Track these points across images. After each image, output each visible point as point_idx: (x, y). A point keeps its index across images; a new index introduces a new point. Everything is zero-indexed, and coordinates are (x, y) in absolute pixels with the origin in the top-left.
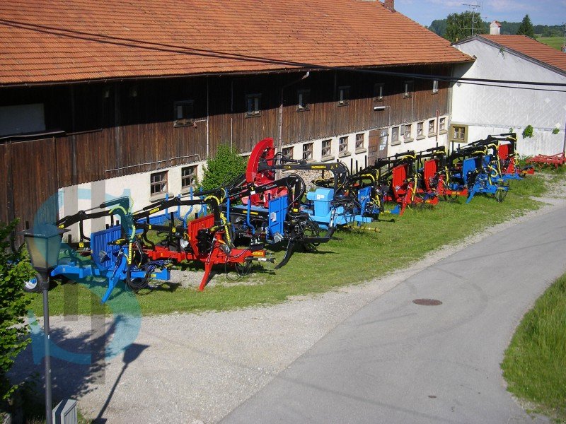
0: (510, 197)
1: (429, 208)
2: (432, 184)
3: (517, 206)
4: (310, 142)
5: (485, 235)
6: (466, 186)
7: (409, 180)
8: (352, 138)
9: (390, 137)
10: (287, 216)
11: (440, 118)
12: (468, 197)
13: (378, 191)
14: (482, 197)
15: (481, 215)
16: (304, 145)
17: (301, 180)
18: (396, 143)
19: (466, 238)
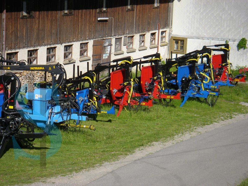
0: (221, 102)
1: (144, 110)
2: (148, 89)
3: (227, 110)
4: (35, 48)
5: (194, 134)
6: (179, 90)
7: (125, 84)
8: (76, 47)
9: (113, 47)
10: (3, 113)
11: (161, 31)
12: (182, 102)
13: (95, 93)
14: (195, 102)
15: (192, 117)
16: (29, 51)
17: (16, 78)
18: (119, 52)
19: (176, 136)
